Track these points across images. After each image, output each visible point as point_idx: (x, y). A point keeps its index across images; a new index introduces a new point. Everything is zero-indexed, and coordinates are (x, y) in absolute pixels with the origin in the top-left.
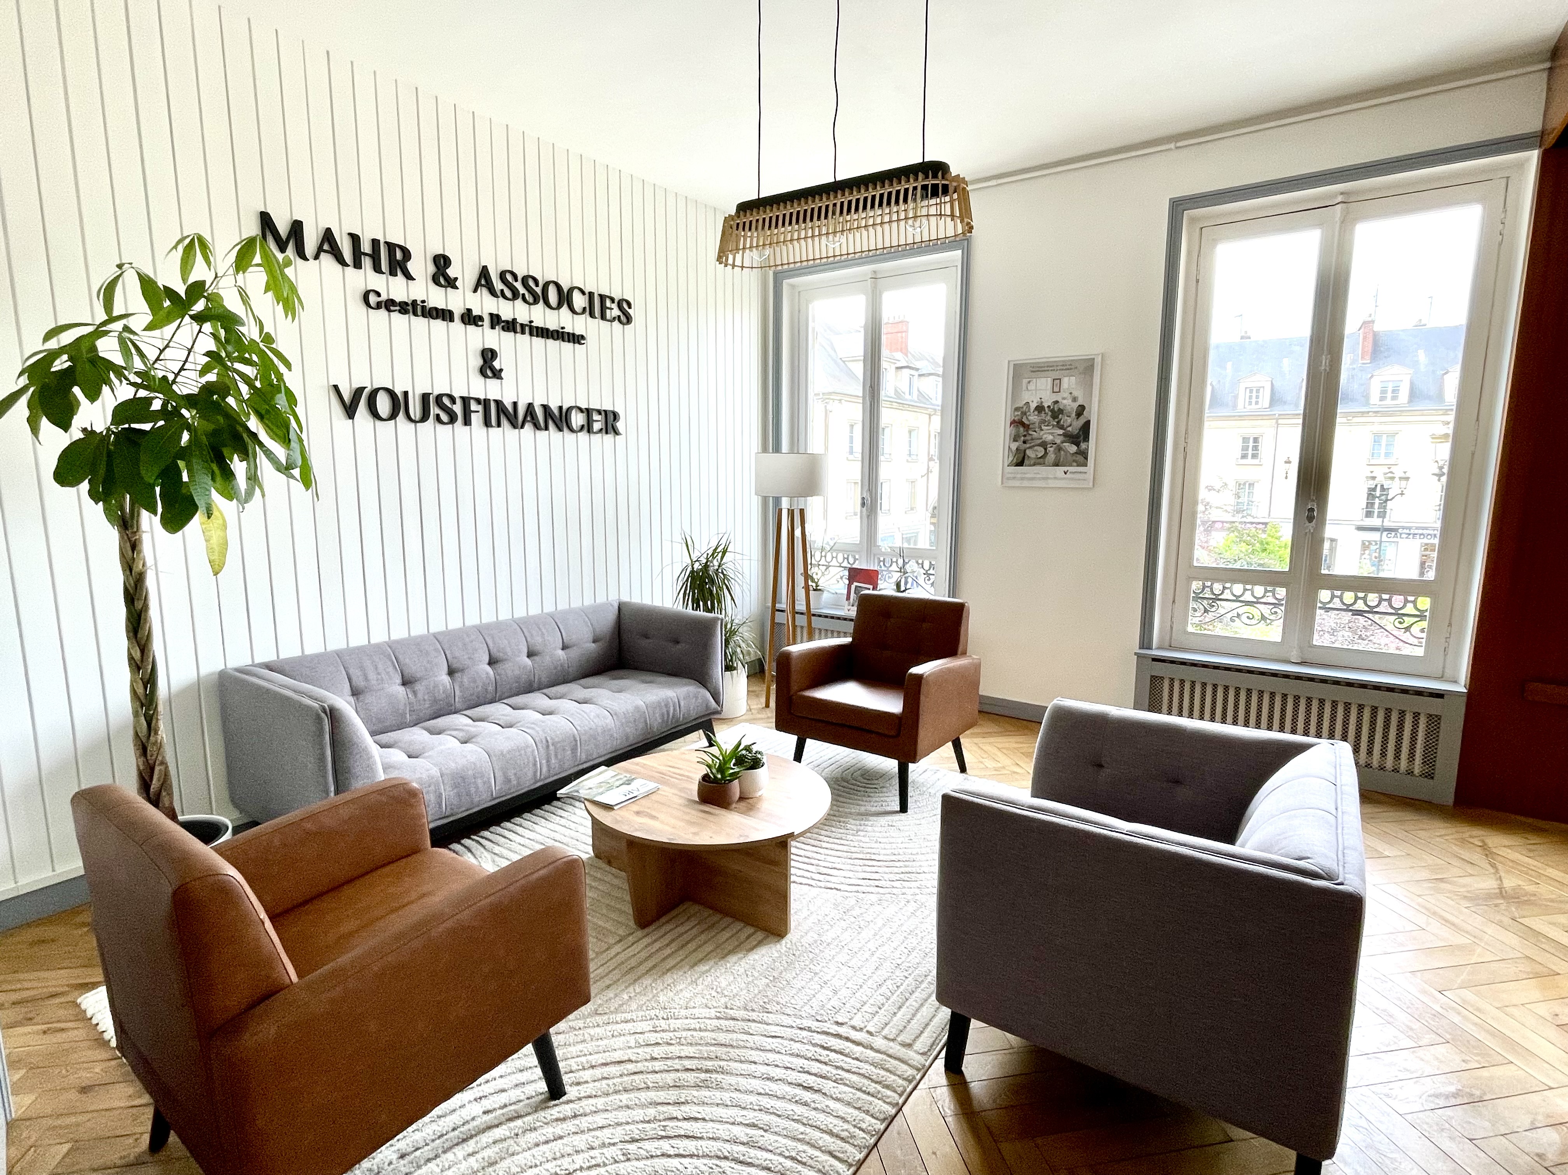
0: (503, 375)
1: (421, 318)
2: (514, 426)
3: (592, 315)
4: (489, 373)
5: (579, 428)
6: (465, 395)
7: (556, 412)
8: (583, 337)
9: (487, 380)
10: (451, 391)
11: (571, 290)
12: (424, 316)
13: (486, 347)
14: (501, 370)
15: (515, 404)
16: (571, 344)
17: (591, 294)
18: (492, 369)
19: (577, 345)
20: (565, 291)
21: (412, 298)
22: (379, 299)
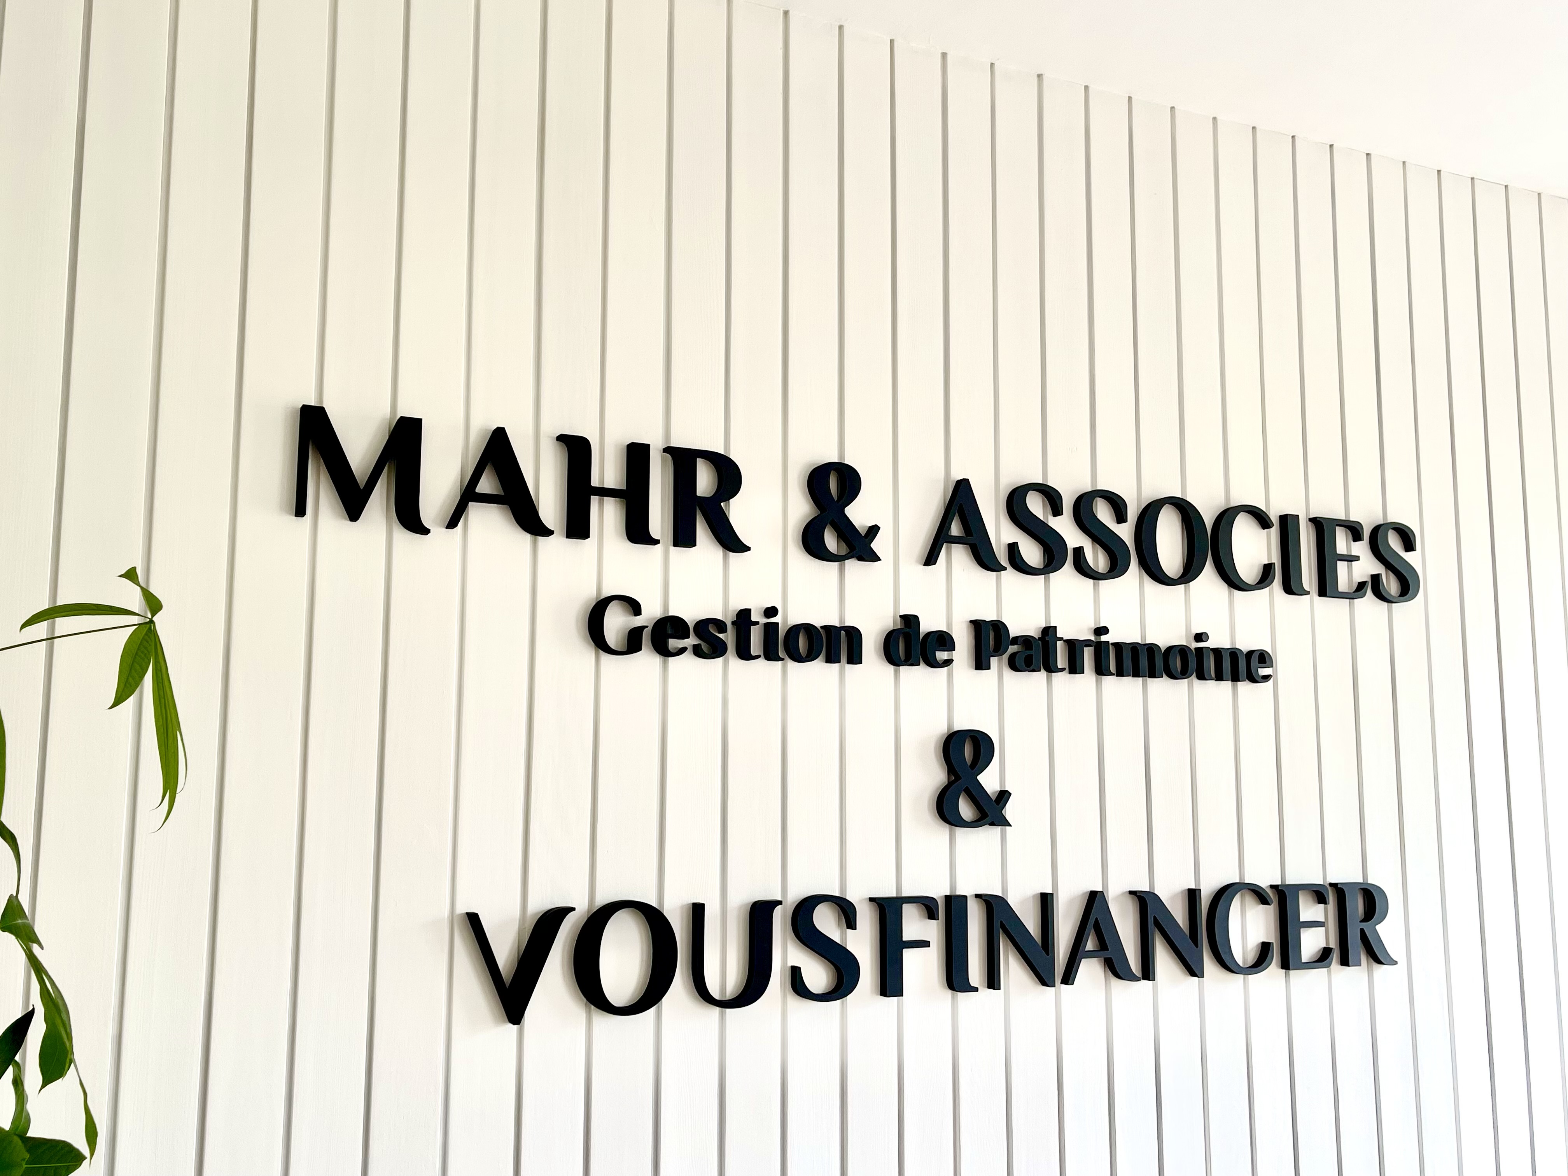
0: (1010, 811)
1: (761, 663)
2: (1044, 978)
3: (1291, 587)
4: (966, 810)
5: (1251, 958)
6: (890, 892)
7: (1179, 914)
8: (1264, 658)
9: (960, 832)
10: (843, 885)
11: (1226, 517)
12: (771, 654)
13: (957, 727)
14: (1004, 796)
15: (1046, 901)
16: (1227, 685)
17: (1288, 523)
18: (977, 795)
19: (1244, 687)
20: (1209, 521)
21: (738, 604)
22: (638, 621)
